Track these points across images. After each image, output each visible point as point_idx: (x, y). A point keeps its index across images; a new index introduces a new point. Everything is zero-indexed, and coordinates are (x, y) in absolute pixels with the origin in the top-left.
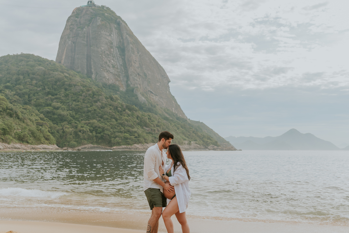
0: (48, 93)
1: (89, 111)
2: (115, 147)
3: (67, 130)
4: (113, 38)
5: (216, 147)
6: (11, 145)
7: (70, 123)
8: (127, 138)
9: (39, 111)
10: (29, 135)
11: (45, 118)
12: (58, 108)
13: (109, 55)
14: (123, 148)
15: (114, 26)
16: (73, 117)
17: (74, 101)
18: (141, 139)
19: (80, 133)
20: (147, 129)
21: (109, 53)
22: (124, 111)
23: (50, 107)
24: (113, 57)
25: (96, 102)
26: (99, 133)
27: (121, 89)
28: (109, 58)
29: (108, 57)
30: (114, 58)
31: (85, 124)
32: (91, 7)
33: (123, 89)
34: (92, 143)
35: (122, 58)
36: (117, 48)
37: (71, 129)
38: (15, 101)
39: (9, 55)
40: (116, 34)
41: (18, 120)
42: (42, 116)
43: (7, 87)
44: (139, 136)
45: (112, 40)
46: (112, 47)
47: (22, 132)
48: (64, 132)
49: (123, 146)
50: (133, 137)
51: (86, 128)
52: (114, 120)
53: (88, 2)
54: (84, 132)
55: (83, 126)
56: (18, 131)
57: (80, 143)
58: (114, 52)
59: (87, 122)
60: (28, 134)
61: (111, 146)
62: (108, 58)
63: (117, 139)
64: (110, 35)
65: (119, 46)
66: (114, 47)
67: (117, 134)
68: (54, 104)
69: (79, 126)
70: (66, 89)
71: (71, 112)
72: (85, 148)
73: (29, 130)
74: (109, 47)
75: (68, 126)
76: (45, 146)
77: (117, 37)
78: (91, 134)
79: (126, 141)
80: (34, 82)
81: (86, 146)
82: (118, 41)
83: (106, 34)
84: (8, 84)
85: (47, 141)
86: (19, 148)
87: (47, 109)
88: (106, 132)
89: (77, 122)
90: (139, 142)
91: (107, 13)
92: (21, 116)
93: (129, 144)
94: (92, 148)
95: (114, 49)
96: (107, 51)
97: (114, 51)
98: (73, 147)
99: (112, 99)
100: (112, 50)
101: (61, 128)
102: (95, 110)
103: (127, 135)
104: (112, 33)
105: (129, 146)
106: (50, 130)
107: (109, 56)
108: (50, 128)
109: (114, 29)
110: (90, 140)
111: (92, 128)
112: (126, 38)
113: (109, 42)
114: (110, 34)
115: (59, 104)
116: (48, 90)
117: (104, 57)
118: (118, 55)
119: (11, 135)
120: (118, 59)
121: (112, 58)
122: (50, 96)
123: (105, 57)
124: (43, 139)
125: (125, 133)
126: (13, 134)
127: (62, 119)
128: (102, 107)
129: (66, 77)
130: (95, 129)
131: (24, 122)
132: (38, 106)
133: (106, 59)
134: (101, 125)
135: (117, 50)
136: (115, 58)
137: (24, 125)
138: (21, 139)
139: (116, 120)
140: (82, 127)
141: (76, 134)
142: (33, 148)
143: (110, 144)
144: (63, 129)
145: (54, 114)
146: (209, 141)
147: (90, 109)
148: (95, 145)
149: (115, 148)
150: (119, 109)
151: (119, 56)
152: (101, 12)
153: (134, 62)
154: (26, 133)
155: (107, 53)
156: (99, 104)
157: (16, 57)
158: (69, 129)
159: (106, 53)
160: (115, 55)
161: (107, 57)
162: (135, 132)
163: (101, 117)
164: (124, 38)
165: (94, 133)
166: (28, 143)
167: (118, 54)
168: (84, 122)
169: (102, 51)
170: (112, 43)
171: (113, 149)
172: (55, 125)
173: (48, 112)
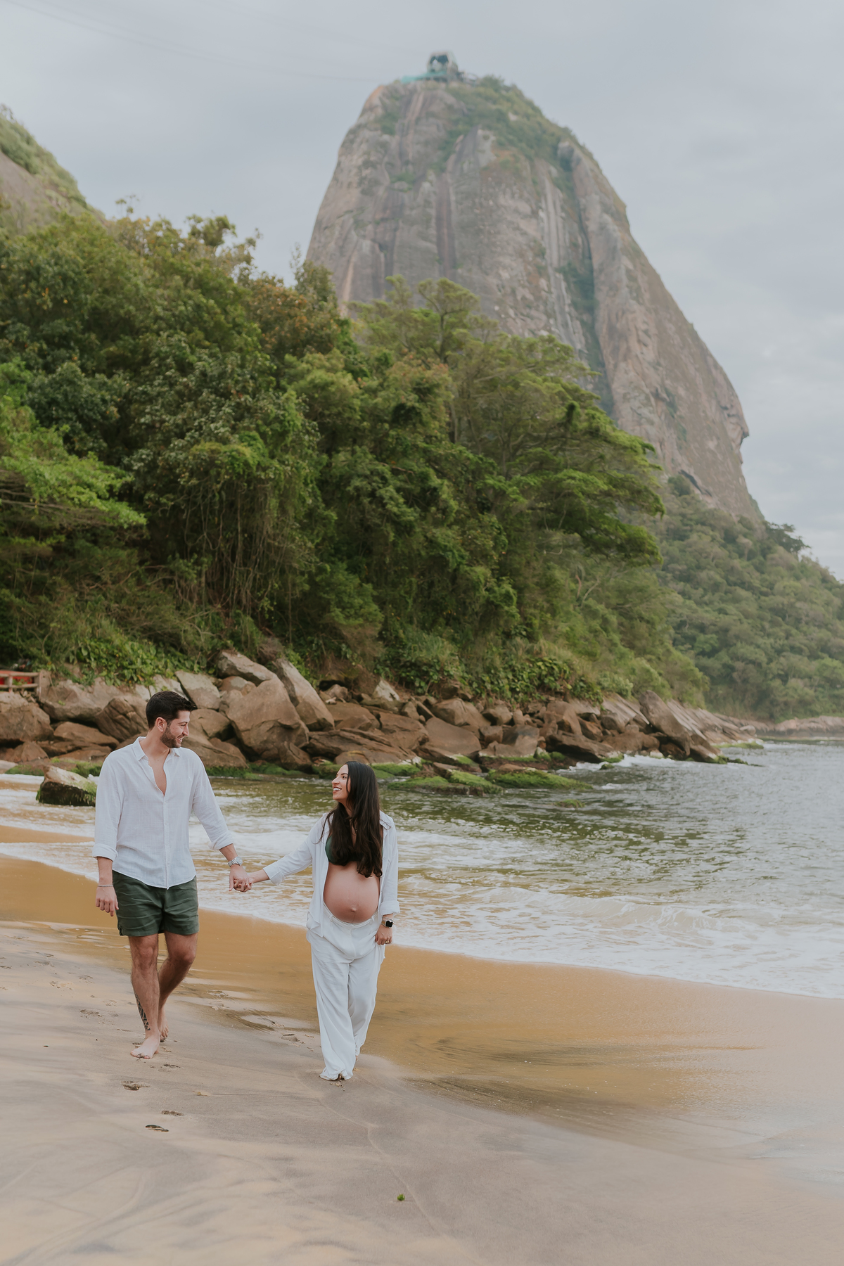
4: (546, 230)
13: (530, 307)
15: (550, 173)
21: (530, 297)
24: (549, 316)
28: (532, 318)
29: (528, 316)
30: (552, 321)
32: (443, 85)
35: (583, 323)
36: (559, 276)
40: (559, 209)
45: (542, 238)
46: (541, 271)
53: (433, 59)
58: (550, 292)
62: (528, 320)
64: (534, 214)
65: (569, 264)
66: (550, 271)
74: (529, 267)
77: (560, 225)
82: (567, 241)
83: (516, 211)
91: (516, 113)
95: (548, 280)
96: (524, 287)
97: (549, 286)
100: (543, 283)
104: (543, 206)
107: (533, 313)
109: (548, 186)
112: (603, 227)
113: (532, 244)
114: (534, 207)
117: (511, 312)
118: (567, 309)
120: (565, 325)
121: (544, 318)
123: (516, 314)
133: (519, 322)
135: (563, 285)
136: (556, 319)
151: (570, 314)
152: (494, 107)
153: (639, 341)
155: (524, 298)
159: (519, 298)
160: (556, 308)
161: (522, 314)
164: (592, 227)
167: (568, 301)
169: (503, 287)
170: (541, 253)
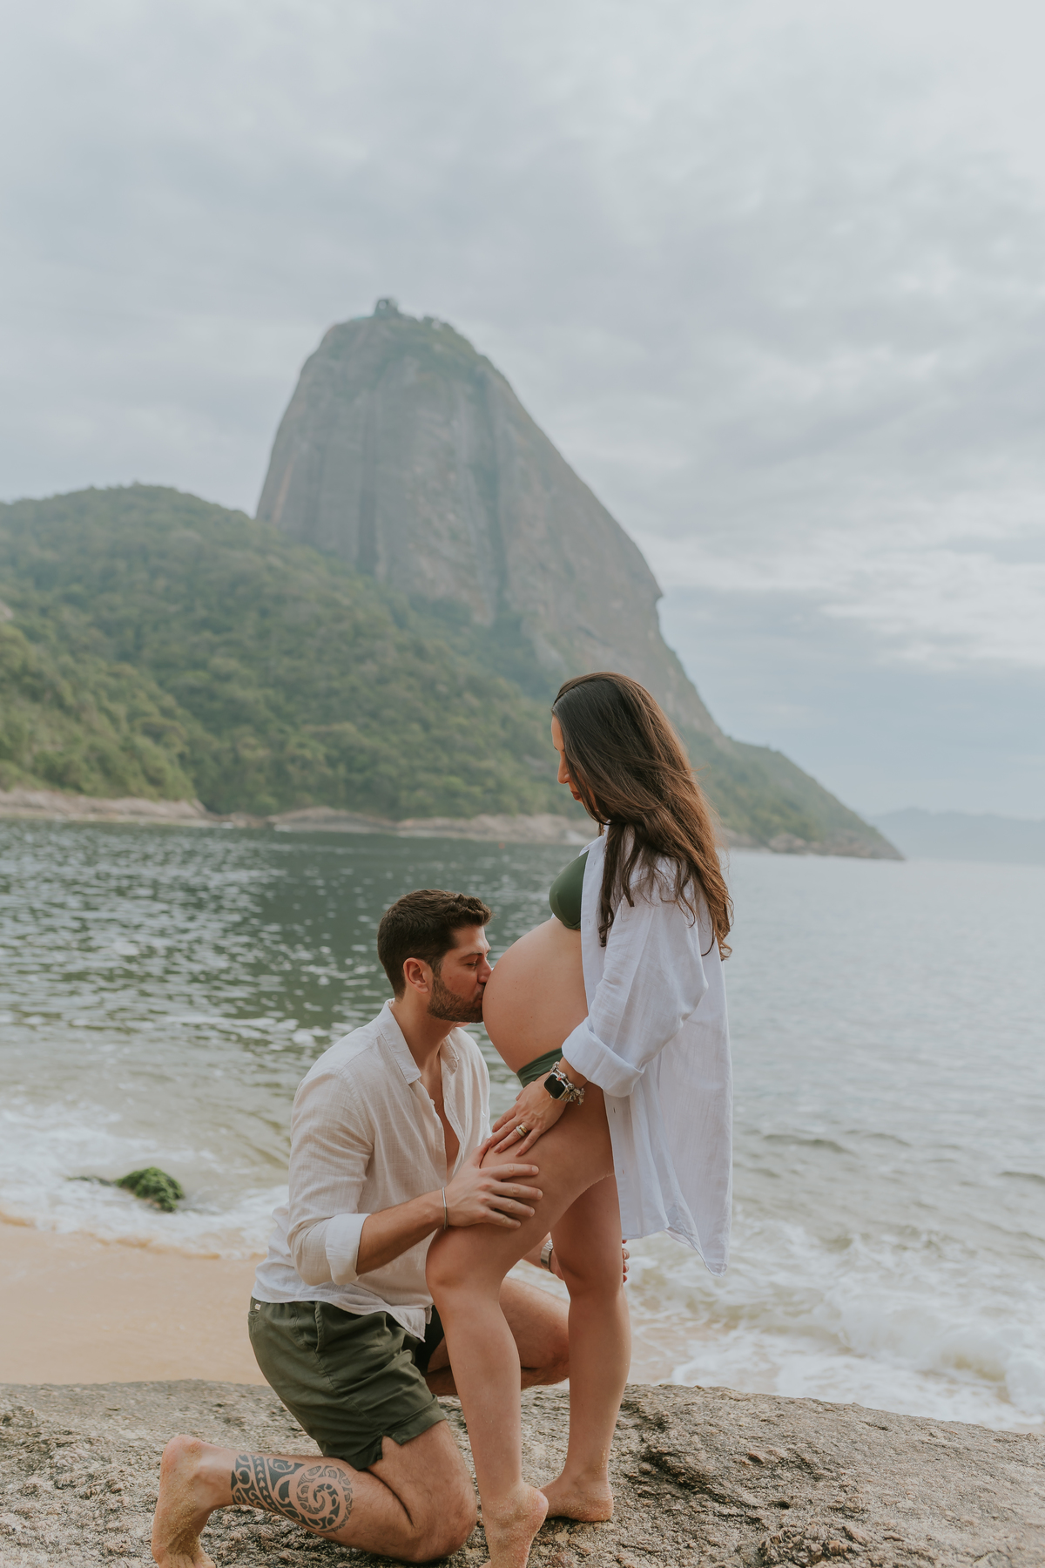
0: (204, 624)
1: (332, 693)
2: (409, 823)
3: (247, 754)
4: (458, 436)
5: (799, 842)
6: (16, 794)
7: (260, 729)
8: (452, 794)
9: (161, 684)
10: (84, 767)
11: (180, 711)
12: (226, 678)
13: (439, 496)
14: (437, 829)
15: (465, 390)
16: (276, 709)
17: (289, 653)
18: (507, 799)
19: (291, 768)
20: (536, 763)
22: (459, 695)
23: (201, 674)
24: (456, 503)
25: (360, 659)
26: (361, 770)
27: (477, 618)
28: (441, 504)
29: (437, 502)
30: (458, 506)
31: (316, 736)
32: (385, 323)
33: (483, 618)
34: (332, 804)
35: (487, 508)
36: (469, 471)
37: (262, 753)
38: (86, 648)
39: (92, 490)
40: (470, 419)
41: (57, 713)
42: (169, 701)
43: (70, 599)
44: (501, 787)
45: (454, 441)
46: (451, 467)
47: (61, 754)
48: (237, 760)
49: (440, 821)
50: (476, 790)
51: (316, 752)
52: (416, 727)
53: (379, 302)
54: (306, 765)
55: (307, 744)
56: (50, 749)
57: (288, 802)
58: (458, 484)
59: (323, 729)
60: (87, 760)
61: (398, 817)
62: (437, 505)
63: (420, 794)
64: (448, 423)
65: (477, 461)
66: (460, 466)
67: (422, 777)
68: (220, 662)
69: (294, 740)
70: (264, 613)
71: (270, 692)
72: (305, 820)
73: (92, 748)
74: (441, 464)
75: (252, 741)
76: (141, 804)
77: (471, 431)
78: (329, 772)
79: (450, 803)
80: (161, 583)
81: (310, 813)
82: (477, 443)
83: (431, 421)
84: (76, 588)
85: (151, 790)
86: (40, 807)
87: (191, 678)
88: (384, 768)
89: (288, 728)
90: (498, 809)
91: (442, 343)
92: (69, 699)
93: (458, 814)
94: (328, 820)
95: (458, 474)
96: (434, 479)
97: (457, 479)
98: (262, 811)
99: (420, 652)
100: (453, 476)
101: (227, 745)
102: (354, 689)
103: (456, 782)
105: (460, 823)
106: (187, 750)
107: (441, 500)
108: (192, 743)
110: (325, 792)
111: (335, 753)
115: (232, 665)
116: (201, 613)
118: (473, 496)
119: (19, 764)
120: (471, 510)
121: (451, 504)
122: (207, 635)
123: (425, 501)
124: (135, 783)
125: (452, 772)
126: (27, 759)
127: (237, 715)
128: (382, 681)
129: (270, 569)
130: (345, 755)
131: (78, 720)
132: (162, 666)
134: (367, 742)
135: (470, 479)
136: (462, 505)
137: (78, 730)
138: (57, 777)
139: (426, 726)
140: (302, 746)
141: (277, 772)
142: (94, 810)
143: (395, 809)
144: (234, 750)
145: (212, 696)
146: (776, 819)
147: (336, 684)
148: (343, 813)
149: (412, 828)
150: (442, 689)
151: (475, 501)
152: (423, 340)
154: (77, 757)
155: (433, 488)
156: (370, 668)
157: (115, 496)
158: (256, 751)
159: (429, 488)
160: (463, 495)
161: (432, 501)
162: (488, 773)
163: (374, 715)
164: (498, 433)
165: (342, 770)
166: (79, 789)
167: (475, 490)
168: (311, 728)
170: (453, 453)
171: (405, 829)
172: (209, 737)
173: (193, 691)
